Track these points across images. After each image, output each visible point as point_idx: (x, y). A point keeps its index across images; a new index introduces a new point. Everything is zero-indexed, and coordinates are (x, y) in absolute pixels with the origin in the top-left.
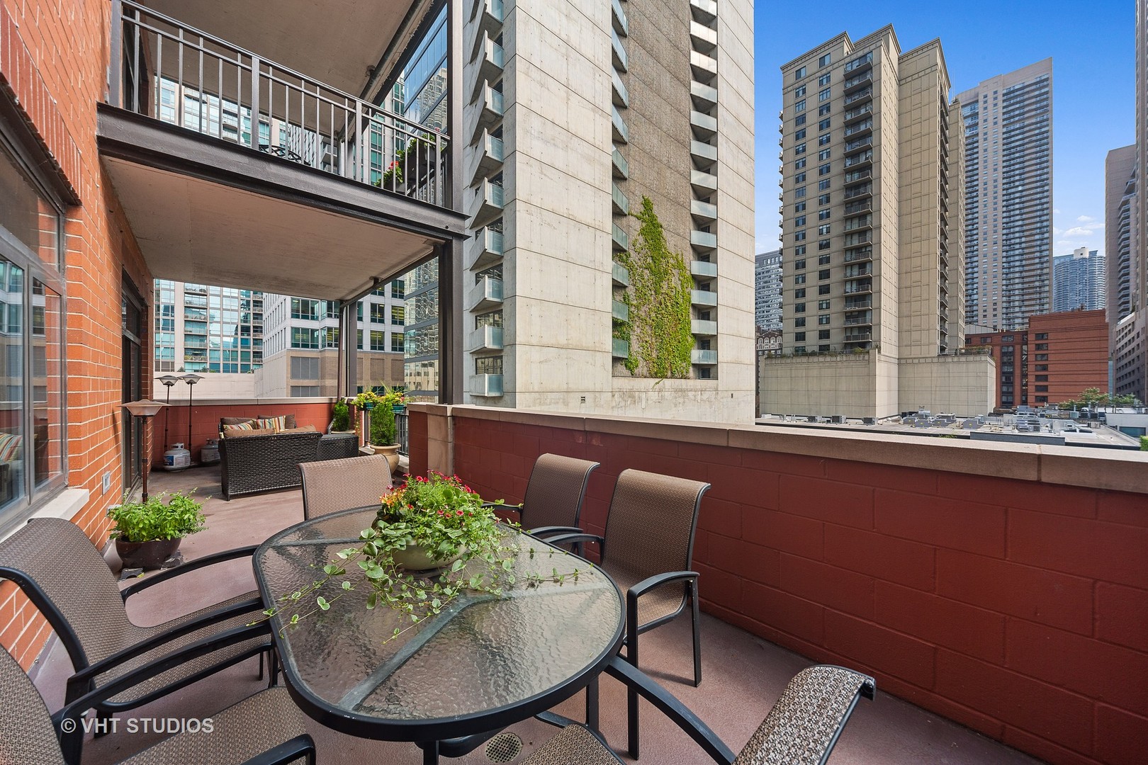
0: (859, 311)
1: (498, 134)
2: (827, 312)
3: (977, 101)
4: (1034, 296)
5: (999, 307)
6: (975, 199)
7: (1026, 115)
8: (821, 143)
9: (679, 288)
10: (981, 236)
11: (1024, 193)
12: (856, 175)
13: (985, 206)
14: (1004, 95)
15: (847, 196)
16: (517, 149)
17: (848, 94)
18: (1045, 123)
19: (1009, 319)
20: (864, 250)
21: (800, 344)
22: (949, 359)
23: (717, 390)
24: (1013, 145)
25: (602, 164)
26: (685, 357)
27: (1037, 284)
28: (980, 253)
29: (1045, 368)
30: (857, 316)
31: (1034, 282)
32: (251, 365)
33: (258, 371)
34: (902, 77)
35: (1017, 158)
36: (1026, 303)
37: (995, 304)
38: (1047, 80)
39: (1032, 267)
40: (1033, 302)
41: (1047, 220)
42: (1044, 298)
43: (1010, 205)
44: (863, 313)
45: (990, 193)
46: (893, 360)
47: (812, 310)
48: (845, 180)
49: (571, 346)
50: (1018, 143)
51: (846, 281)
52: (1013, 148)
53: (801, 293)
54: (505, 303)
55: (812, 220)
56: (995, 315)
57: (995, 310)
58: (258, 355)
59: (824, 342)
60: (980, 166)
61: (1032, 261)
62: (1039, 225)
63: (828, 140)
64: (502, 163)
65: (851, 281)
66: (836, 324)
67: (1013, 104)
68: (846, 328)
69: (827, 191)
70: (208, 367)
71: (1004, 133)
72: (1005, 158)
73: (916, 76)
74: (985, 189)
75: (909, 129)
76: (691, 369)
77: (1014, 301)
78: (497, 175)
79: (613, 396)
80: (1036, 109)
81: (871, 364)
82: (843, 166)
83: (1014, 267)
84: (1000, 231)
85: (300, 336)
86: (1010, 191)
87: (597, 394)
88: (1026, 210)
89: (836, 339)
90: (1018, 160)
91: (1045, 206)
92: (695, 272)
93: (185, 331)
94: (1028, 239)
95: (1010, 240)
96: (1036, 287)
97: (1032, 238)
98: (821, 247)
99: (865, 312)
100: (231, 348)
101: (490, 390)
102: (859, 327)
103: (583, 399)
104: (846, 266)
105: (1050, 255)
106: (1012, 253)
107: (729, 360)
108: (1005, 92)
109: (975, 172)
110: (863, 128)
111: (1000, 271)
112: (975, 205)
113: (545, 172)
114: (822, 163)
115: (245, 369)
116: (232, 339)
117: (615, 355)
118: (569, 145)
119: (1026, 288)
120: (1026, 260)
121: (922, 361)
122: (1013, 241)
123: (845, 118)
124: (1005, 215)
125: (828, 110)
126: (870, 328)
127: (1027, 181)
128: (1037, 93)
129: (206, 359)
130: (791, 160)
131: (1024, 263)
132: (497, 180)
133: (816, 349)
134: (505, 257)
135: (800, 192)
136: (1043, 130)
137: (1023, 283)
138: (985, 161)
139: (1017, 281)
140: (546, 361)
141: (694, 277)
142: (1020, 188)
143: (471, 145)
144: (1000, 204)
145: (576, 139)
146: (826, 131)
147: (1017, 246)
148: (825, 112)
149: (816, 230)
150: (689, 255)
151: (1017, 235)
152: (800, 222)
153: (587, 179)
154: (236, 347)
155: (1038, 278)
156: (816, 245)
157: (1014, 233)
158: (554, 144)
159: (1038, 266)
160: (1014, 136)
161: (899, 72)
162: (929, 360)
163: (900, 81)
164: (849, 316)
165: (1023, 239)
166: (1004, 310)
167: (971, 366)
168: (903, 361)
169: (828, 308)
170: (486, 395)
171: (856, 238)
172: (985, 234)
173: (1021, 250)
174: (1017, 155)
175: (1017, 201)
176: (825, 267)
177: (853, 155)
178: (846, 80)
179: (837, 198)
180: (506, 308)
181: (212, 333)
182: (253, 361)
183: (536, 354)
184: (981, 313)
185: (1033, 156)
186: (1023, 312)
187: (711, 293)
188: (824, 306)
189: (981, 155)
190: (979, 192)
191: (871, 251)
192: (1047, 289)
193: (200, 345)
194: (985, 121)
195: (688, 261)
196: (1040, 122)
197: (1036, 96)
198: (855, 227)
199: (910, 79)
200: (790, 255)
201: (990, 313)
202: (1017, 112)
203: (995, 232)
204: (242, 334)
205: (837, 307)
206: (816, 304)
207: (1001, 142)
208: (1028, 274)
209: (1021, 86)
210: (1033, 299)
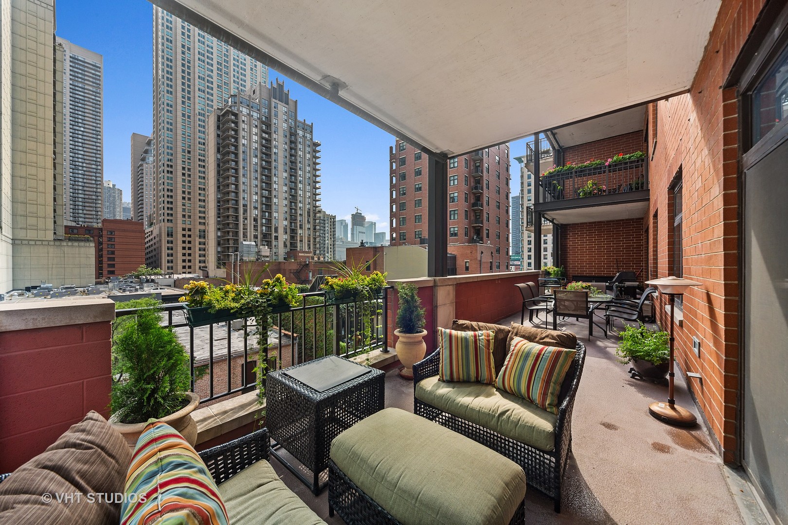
4: (91, 205)
5: (68, 207)
7: (86, 82)
11: (85, 134)
14: (70, 57)
18: (99, 95)
19: (75, 218)
24: (77, 96)
27: (94, 197)
29: (113, 253)
31: (92, 195)
35: (80, 107)
36: (87, 208)
37: (65, 204)
38: (99, 67)
39: (91, 185)
40: (91, 209)
41: (100, 157)
42: (98, 207)
43: (75, 137)
46: (9, 241)
50: (80, 97)
52: (77, 98)
56: (65, 213)
57: (65, 208)
62: (95, 158)
67: (77, 68)
71: (70, 84)
77: (78, 205)
80: (93, 82)
83: (78, 181)
84: (69, 153)
86: (75, 127)
88: (86, 146)
90: (80, 109)
94: (88, 166)
95: (75, 161)
96: (93, 199)
97: (90, 166)
106: (76, 171)
108: (70, 55)
111: (69, 182)
120: (86, 179)
121: (38, 243)
124: (72, 143)
127: (86, 126)
128: (93, 72)
131: (85, 181)
136: (97, 98)
137: (84, 195)
142: (82, 129)
144: (68, 134)
147: (80, 168)
151: (80, 160)
155: (94, 193)
157: (78, 158)
159: (94, 186)
160: (77, 90)
166: (71, 210)
167: (82, 250)
173: (83, 172)
174: (80, 105)
175: (80, 136)
185: (91, 112)
186: (85, 214)
196: (95, 92)
197: (92, 74)
202: (79, 75)
203: (65, 152)
208: (88, 189)
209: (83, 59)
210: (91, 207)
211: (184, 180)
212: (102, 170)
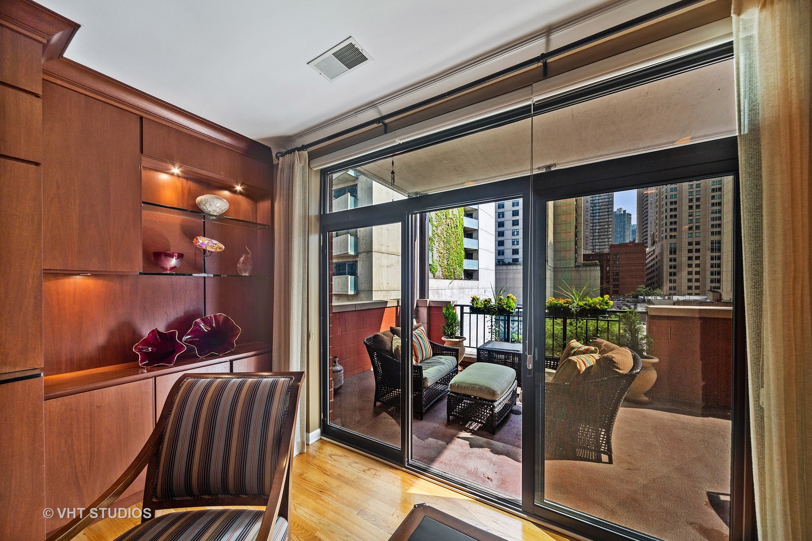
2: (516, 237)
5: (589, 239)
19: (593, 246)
21: (501, 257)
23: (478, 288)
26: (460, 265)
36: (601, 237)
42: (609, 235)
46: (552, 270)
47: (508, 236)
53: (501, 224)
56: (587, 244)
59: (515, 256)
61: (604, 214)
76: (463, 273)
94: (602, 201)
96: (606, 228)
105: (612, 210)
106: (595, 208)
107: (483, 267)
111: (589, 218)
119: (602, 229)
120: (601, 212)
121: (566, 269)
122: (595, 201)
131: (601, 214)
133: (511, 261)
137: (600, 226)
139: (597, 224)
140: (390, 266)
147: (597, 204)
155: (607, 223)
159: (607, 217)
162: (572, 269)
166: (591, 241)
168: (557, 270)
170: (349, 294)
183: (385, 260)
186: (600, 242)
187: (475, 220)
188: (516, 234)
192: (611, 229)
206: (510, 232)
208: (602, 221)
210: (604, 235)
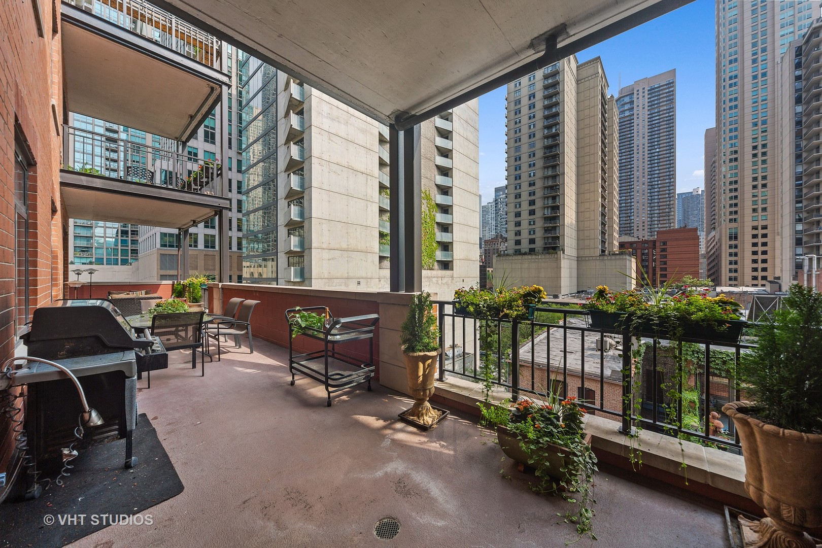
0: (552, 227)
1: (301, 113)
2: (533, 227)
3: (633, 93)
4: (665, 218)
5: (646, 224)
6: (632, 156)
7: (661, 104)
8: (530, 118)
9: (428, 212)
10: (635, 179)
11: (660, 153)
12: (550, 140)
13: (638, 160)
14: (648, 91)
15: (545, 153)
16: (312, 124)
17: (546, 88)
18: (672, 110)
19: (651, 232)
20: (555, 188)
21: (518, 247)
22: (606, 258)
23: (452, 277)
24: (654, 122)
25: (372, 134)
26: (431, 256)
27: (667, 210)
28: (635, 190)
29: (665, 263)
30: (551, 230)
31: (665, 209)
32: (130, 260)
33: (135, 264)
34: (580, 78)
35: (656, 131)
36: (661, 222)
37: (644, 222)
38: (673, 83)
39: (664, 200)
40: (665, 222)
41: (673, 171)
42: (671, 219)
43: (652, 160)
44: (554, 228)
45: (641, 153)
46: (573, 258)
47: (525, 224)
48: (544, 143)
49: (350, 250)
50: (656, 122)
51: (545, 207)
52: (654, 124)
53: (518, 215)
54: (305, 222)
55: (524, 167)
56: (643, 230)
57: (643, 226)
58: (135, 252)
59: (532, 246)
60: (635, 135)
61: (664, 196)
62: (668, 173)
63: (534, 117)
64: (304, 132)
65: (548, 207)
66: (539, 235)
67: (654, 97)
68: (545, 237)
69: (534, 149)
70: (94, 261)
71: (648, 115)
72: (649, 131)
73: (587, 79)
74: (638, 149)
75: (583, 112)
76: (436, 264)
77: (654, 221)
78: (300, 140)
79: (380, 281)
80: (667, 101)
81: (558, 260)
82: (542, 134)
83: (654, 199)
84: (647, 177)
85: (167, 239)
86: (652, 151)
87: (369, 280)
88: (661, 164)
89: (539, 244)
90: (657, 132)
91: (672, 162)
92: (439, 202)
93: (75, 233)
94: (662, 182)
95: (652, 182)
96: (667, 212)
97: (664, 182)
98: (530, 185)
99: (555, 227)
100: (113, 246)
101: (295, 277)
102: (552, 237)
103: (359, 283)
104: (545, 198)
105: (674, 193)
106: (653, 190)
107: (461, 258)
108: (649, 88)
109: (632, 138)
110: (554, 110)
111: (646, 201)
112: (632, 159)
113: (332, 139)
114: (531, 131)
115: (125, 262)
116: (114, 239)
117: (382, 255)
118: (349, 122)
119: (661, 213)
120: (661, 195)
121: (590, 258)
123: (544, 103)
124: (649, 166)
125: (534, 97)
126: (558, 237)
127: (661, 146)
128: (667, 90)
129: (92, 255)
130: (512, 128)
131: (660, 197)
132: (300, 142)
133: (527, 251)
134: (306, 192)
135: (518, 149)
136: (670, 114)
137: (659, 210)
138: (638, 132)
139: (656, 208)
140: (333, 259)
141: (438, 205)
142: (658, 150)
143: (285, 117)
144: (646, 159)
145: (354, 118)
146: (533, 110)
147: (656, 186)
148: (532, 98)
149: (527, 174)
150: (434, 190)
151: (656, 179)
152: (518, 168)
153: (361, 143)
154: (117, 246)
155: (668, 206)
156: (527, 183)
157: (654, 178)
158: (338, 121)
159: (668, 199)
160: (654, 117)
161: (577, 75)
162: (594, 258)
163: (578, 82)
164: (547, 230)
165: (659, 182)
166: (649, 227)
167: (618, 262)
168: (580, 259)
169: (534, 224)
170: (292, 280)
171: (550, 180)
172: (638, 178)
173: (658, 189)
174: (656, 129)
175: (656, 158)
176: (532, 198)
177: (549, 127)
178: (545, 79)
179: (540, 154)
180: (306, 225)
181: (97, 235)
182: (131, 256)
183: (326, 255)
184: (635, 228)
185: (665, 130)
186: (659, 228)
187: (449, 215)
188: (532, 223)
189: (635, 127)
190: (634, 151)
191: (559, 189)
192: (672, 213)
193: (87, 244)
194: (638, 106)
195: (433, 195)
196: (669, 109)
197: (667, 93)
198: (550, 173)
199: (583, 80)
200: (512, 189)
201: (641, 228)
202: (656, 102)
203: (644, 177)
204: (122, 236)
205: (540, 224)
206: (527, 222)
207: (647, 120)
208: (662, 204)
209: (658, 86)
210: (665, 220)
211: (755, 163)
212: (675, 182)
